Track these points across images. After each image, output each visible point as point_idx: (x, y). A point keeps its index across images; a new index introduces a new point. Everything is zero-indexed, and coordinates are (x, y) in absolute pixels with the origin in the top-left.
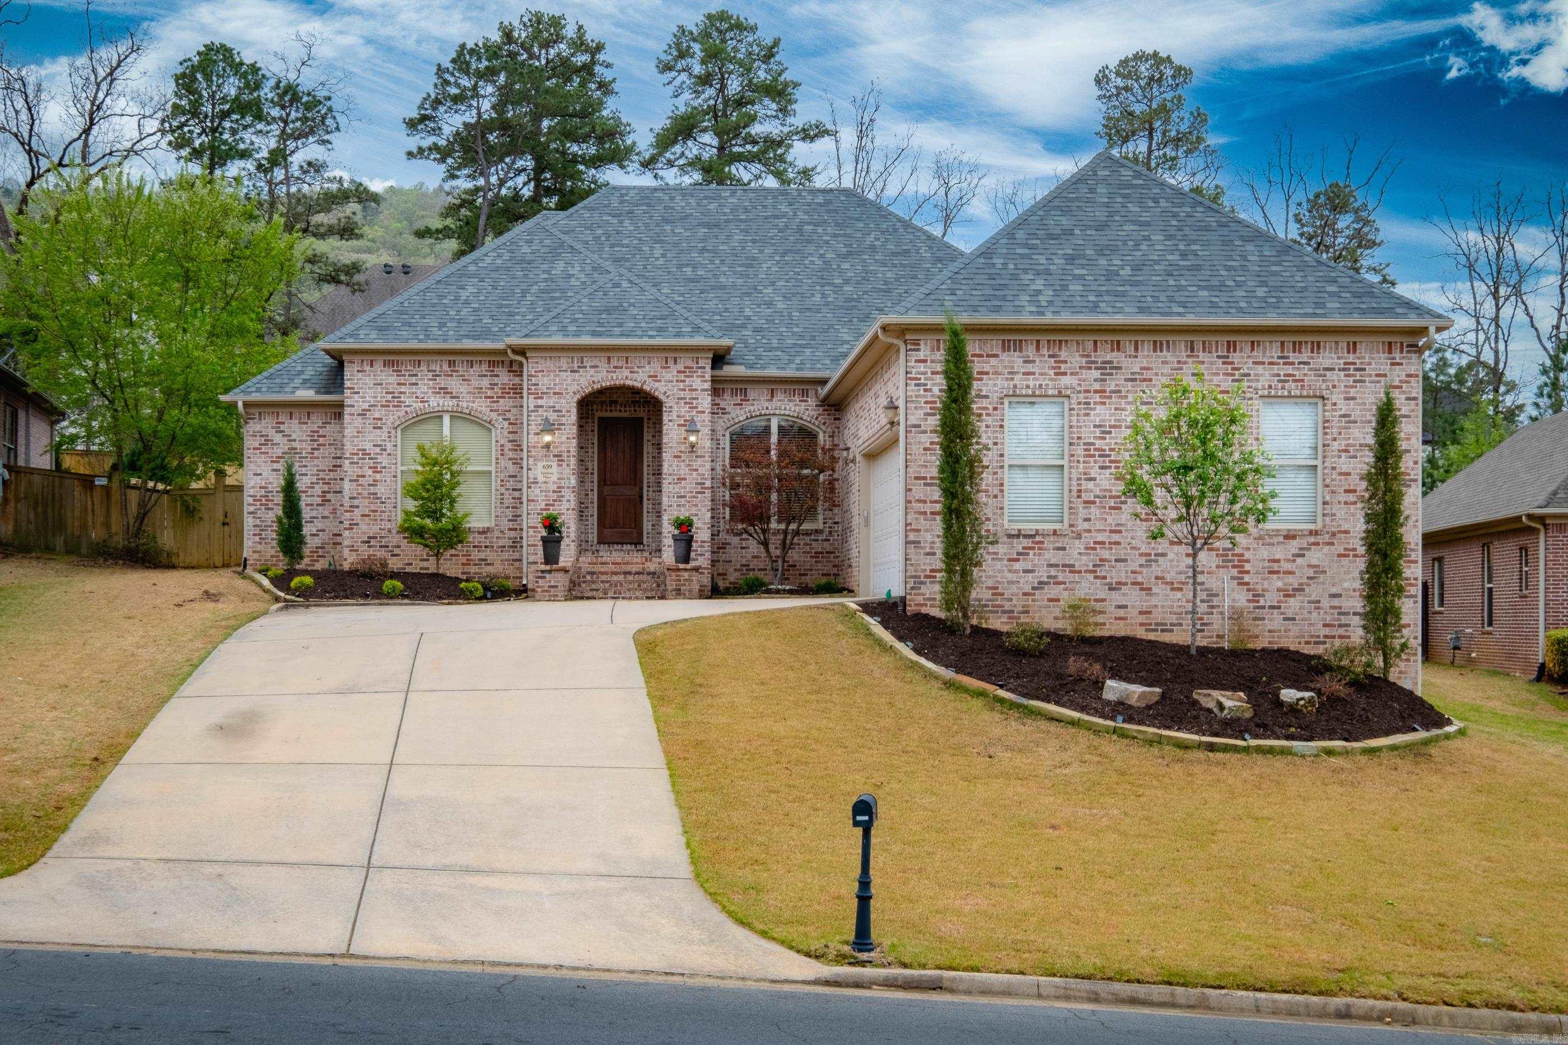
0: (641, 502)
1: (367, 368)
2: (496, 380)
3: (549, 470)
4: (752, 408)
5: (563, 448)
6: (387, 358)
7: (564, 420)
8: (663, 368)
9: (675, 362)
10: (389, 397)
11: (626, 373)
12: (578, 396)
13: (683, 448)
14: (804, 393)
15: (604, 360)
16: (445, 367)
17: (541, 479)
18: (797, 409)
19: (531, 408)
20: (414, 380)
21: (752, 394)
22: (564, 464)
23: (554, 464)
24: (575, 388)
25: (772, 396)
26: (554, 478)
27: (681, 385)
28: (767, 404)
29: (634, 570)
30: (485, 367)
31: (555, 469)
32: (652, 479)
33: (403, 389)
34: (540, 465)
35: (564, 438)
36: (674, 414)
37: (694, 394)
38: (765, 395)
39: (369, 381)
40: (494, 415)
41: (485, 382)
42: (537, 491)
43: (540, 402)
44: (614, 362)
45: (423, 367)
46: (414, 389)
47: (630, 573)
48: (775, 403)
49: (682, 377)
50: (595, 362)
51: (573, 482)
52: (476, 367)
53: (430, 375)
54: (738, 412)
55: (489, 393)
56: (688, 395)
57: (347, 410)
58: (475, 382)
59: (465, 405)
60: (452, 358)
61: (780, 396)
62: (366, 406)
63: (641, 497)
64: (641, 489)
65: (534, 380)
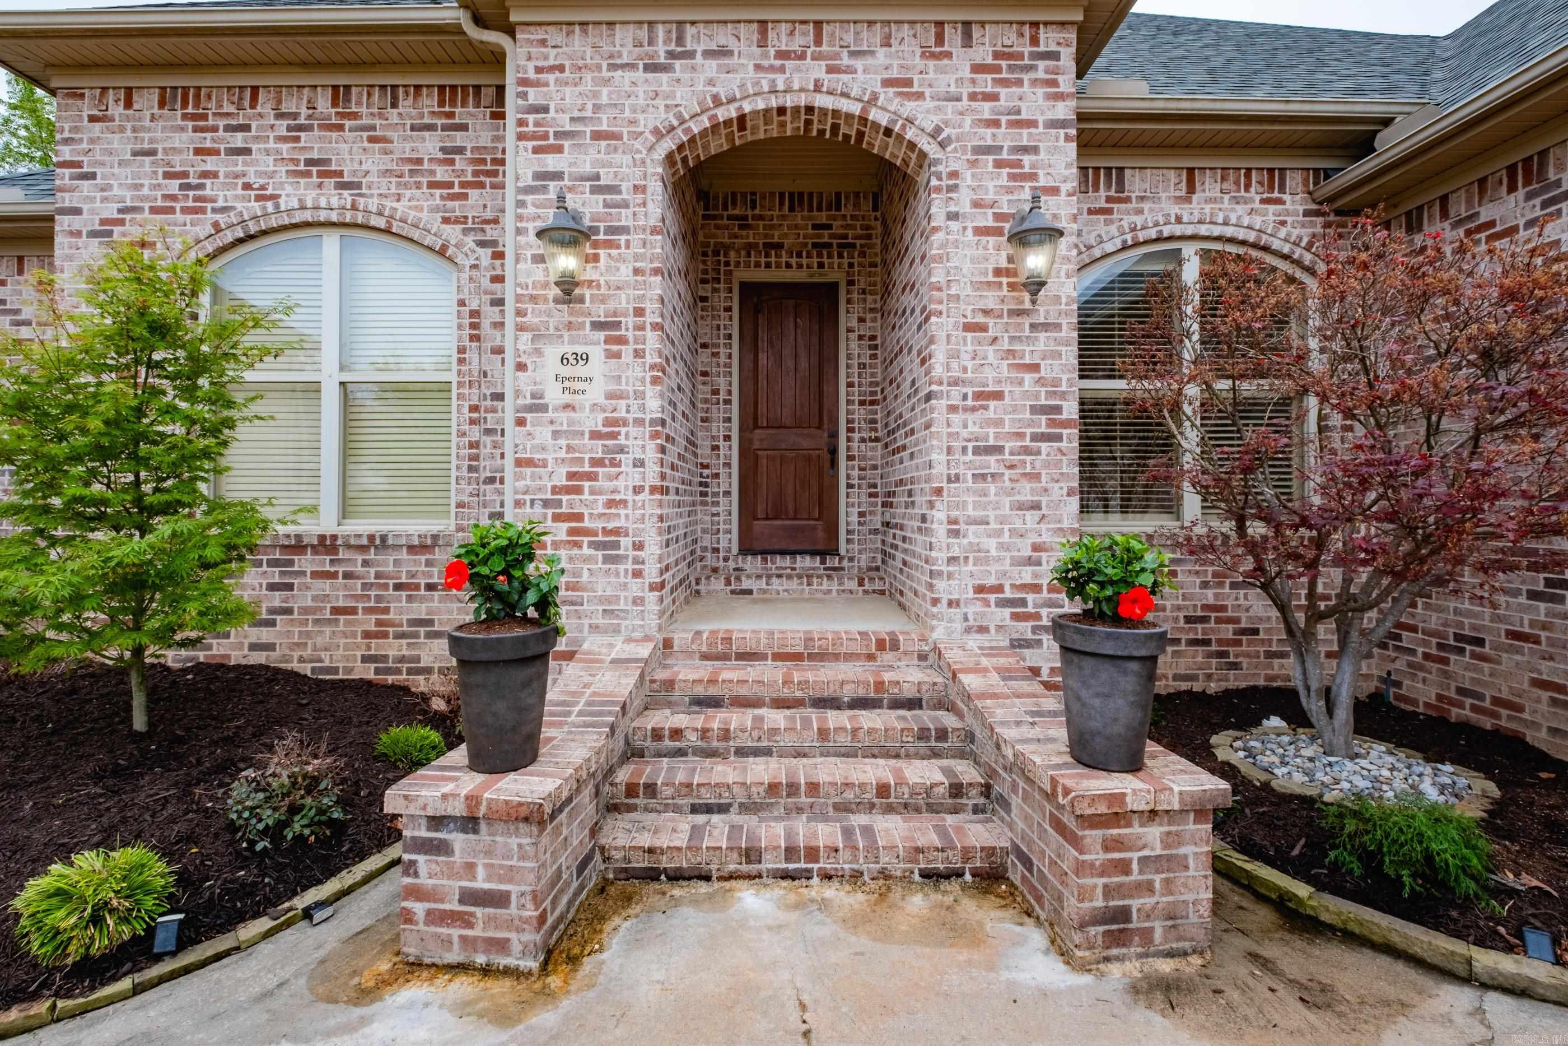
0: (834, 463)
1: (117, 110)
2: (459, 139)
3: (581, 370)
4: (1139, 220)
5: (623, 302)
6: (169, 81)
7: (625, 219)
8: (928, 55)
9: (967, 40)
10: (173, 186)
11: (817, 71)
12: (668, 145)
13: (991, 300)
14: (1275, 179)
15: (749, 33)
16: (324, 104)
17: (554, 395)
18: (1258, 222)
19: (528, 180)
20: (238, 140)
21: (1136, 183)
22: (627, 350)
23: (597, 353)
24: (659, 117)
25: (1191, 189)
26: (596, 393)
27: (986, 110)
28: (1174, 210)
29: (847, 693)
30: (430, 102)
31: (598, 365)
32: (860, 413)
33: (210, 164)
34: (552, 353)
35: (625, 272)
36: (964, 200)
37: (1024, 137)
38: (1173, 182)
39: (121, 144)
40: (452, 233)
41: (430, 145)
42: (543, 434)
43: (551, 162)
44: (780, 39)
45: (265, 106)
46: (240, 163)
47: (831, 703)
48: (1198, 206)
49: (986, 83)
50: (723, 37)
51: (654, 405)
52: (405, 104)
53: (282, 127)
54: (1102, 229)
55: (442, 174)
56: (1005, 138)
57: (63, 223)
58: (403, 146)
59: (373, 205)
60: (341, 80)
61: (1209, 187)
62: (111, 211)
63: (834, 452)
64: (834, 435)
65: (534, 96)
